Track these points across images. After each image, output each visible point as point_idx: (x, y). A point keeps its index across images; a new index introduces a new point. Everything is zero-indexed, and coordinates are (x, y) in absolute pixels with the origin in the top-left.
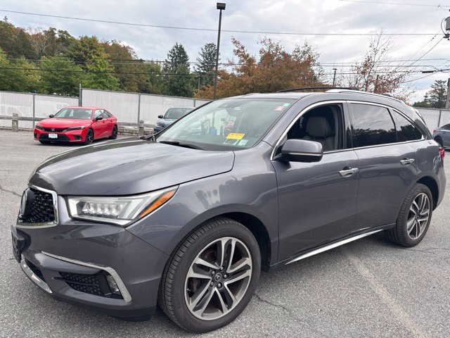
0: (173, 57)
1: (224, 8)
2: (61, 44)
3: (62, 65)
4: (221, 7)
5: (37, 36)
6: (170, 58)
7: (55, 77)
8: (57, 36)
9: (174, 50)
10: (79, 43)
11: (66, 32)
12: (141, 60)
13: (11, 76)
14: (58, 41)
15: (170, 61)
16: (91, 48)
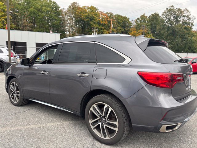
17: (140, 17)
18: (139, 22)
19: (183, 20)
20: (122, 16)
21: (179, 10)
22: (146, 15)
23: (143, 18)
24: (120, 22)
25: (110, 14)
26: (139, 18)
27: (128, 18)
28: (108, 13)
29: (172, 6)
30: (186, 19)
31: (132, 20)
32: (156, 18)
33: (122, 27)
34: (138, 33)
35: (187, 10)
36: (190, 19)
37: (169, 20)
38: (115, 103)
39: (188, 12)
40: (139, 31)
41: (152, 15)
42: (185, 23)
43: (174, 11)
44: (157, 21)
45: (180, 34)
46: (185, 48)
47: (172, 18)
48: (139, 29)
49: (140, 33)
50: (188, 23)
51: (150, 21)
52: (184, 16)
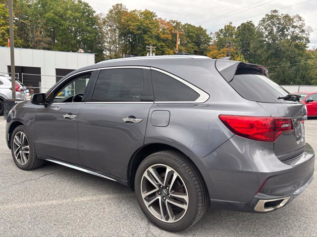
17: (223, 28)
18: (222, 36)
19: (293, 32)
20: (194, 27)
21: (287, 16)
22: (233, 25)
23: (229, 29)
24: (192, 36)
25: (175, 23)
26: (222, 30)
27: (204, 29)
28: (172, 21)
29: (275, 11)
30: (297, 31)
31: (211, 33)
32: (249, 30)
33: (195, 44)
34: (221, 53)
35: (300, 18)
36: (303, 31)
37: (271, 33)
38: (183, 165)
39: (301, 20)
40: (222, 50)
41: (242, 24)
42: (295, 38)
43: (279, 19)
44: (250, 35)
45: (288, 55)
46: (296, 77)
47: (275, 30)
48: (222, 48)
49: (224, 53)
50: (301, 38)
51: (240, 35)
52: (294, 27)
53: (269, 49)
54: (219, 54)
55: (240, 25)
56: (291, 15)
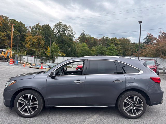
0: (146, 40)
1: (142, 23)
2: (106, 41)
3: (101, 48)
4: (141, 22)
5: (100, 40)
6: (145, 41)
7: (98, 52)
8: (105, 39)
9: (146, 38)
10: (111, 40)
11: (107, 37)
12: (134, 43)
13: (88, 53)
14: (105, 40)
15: (145, 42)
16: (114, 41)
17: (35, 25)
18: (34, 29)
19: (68, 33)
20: (17, 21)
21: (65, 26)
22: (40, 25)
23: (38, 26)
24: (16, 27)
25: (5, 18)
26: (34, 26)
27: (23, 24)
28: (3, 16)
29: (61, 22)
30: (70, 32)
31: (27, 27)
32: (48, 28)
33: (18, 31)
34: (34, 38)
35: (71, 27)
36: (72, 33)
37: (59, 32)
39: (71, 28)
40: (35, 37)
41: (44, 25)
42: (70, 35)
43: (62, 26)
44: (49, 31)
45: (67, 43)
46: (71, 53)
47: (61, 31)
48: (35, 35)
49: (36, 38)
50: (72, 36)
51: (43, 30)
52: (69, 31)
53: (59, 39)
54: (33, 38)
55: (43, 25)
56: (67, 25)
